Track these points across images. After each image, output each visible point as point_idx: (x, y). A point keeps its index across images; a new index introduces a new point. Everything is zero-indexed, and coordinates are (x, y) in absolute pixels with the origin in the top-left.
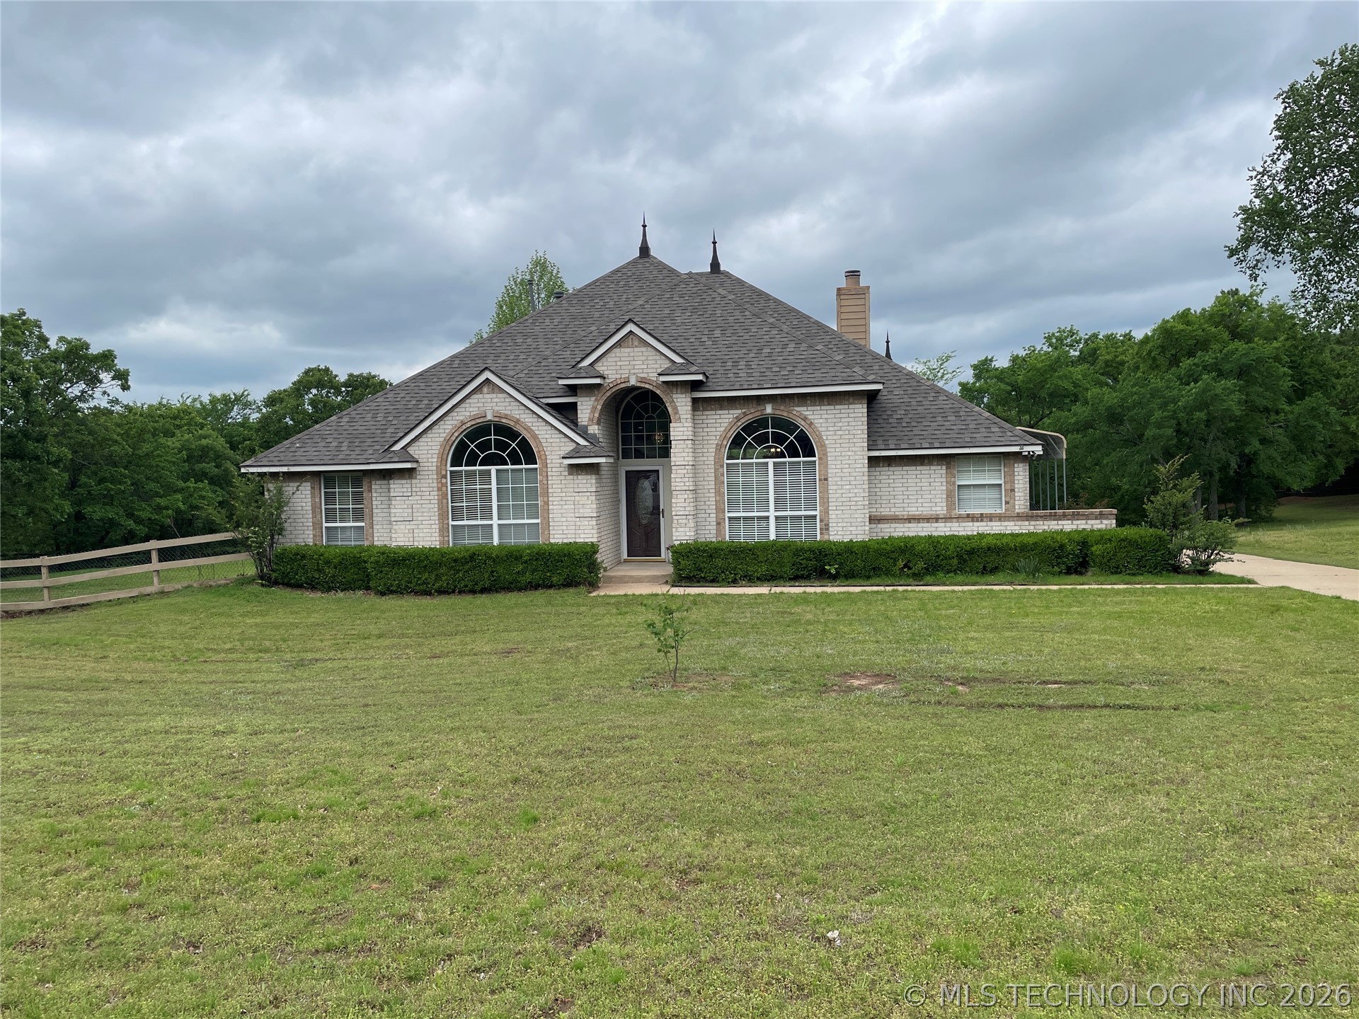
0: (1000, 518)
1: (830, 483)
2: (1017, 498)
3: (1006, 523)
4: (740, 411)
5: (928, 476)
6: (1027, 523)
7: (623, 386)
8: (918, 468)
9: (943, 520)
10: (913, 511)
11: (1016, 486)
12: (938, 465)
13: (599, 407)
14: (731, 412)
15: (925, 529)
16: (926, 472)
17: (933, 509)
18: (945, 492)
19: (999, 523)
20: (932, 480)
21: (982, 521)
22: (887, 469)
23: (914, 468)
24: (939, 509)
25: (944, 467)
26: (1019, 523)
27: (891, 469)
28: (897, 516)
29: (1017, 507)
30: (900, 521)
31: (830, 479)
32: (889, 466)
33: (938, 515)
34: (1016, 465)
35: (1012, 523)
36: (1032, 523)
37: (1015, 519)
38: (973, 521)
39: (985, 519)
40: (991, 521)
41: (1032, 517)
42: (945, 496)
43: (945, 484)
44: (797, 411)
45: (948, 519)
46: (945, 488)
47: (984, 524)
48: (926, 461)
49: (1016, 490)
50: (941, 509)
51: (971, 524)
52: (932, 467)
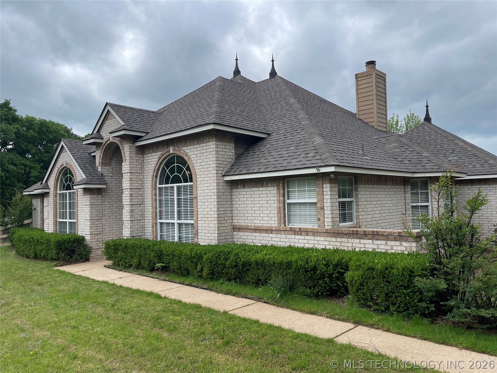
0: (314, 233)
1: (198, 201)
2: (326, 216)
3: (318, 238)
4: (160, 153)
5: (266, 195)
6: (334, 239)
7: (108, 142)
8: (261, 189)
9: (276, 232)
10: (258, 223)
11: (325, 204)
12: (271, 186)
13: (102, 156)
14: (158, 154)
15: (265, 238)
16: (265, 192)
17: (270, 222)
18: (276, 209)
19: (312, 238)
20: (268, 198)
21: (301, 234)
22: (242, 190)
23: (257, 189)
24: (273, 222)
25: (276, 188)
26: (328, 239)
27: (245, 190)
28: (248, 226)
29: (326, 224)
30: (251, 231)
31: (198, 198)
32: (244, 187)
33: (272, 227)
34: (324, 186)
35: (323, 239)
36: (339, 239)
37: (325, 234)
38: (295, 234)
39: (303, 234)
40: (307, 235)
41: (338, 234)
42: (276, 212)
43: (276, 202)
44: (183, 150)
45: (278, 231)
46: (276, 205)
47: (302, 237)
48: (265, 184)
49: (325, 208)
50: (274, 223)
51: (293, 236)
52: (269, 189)
